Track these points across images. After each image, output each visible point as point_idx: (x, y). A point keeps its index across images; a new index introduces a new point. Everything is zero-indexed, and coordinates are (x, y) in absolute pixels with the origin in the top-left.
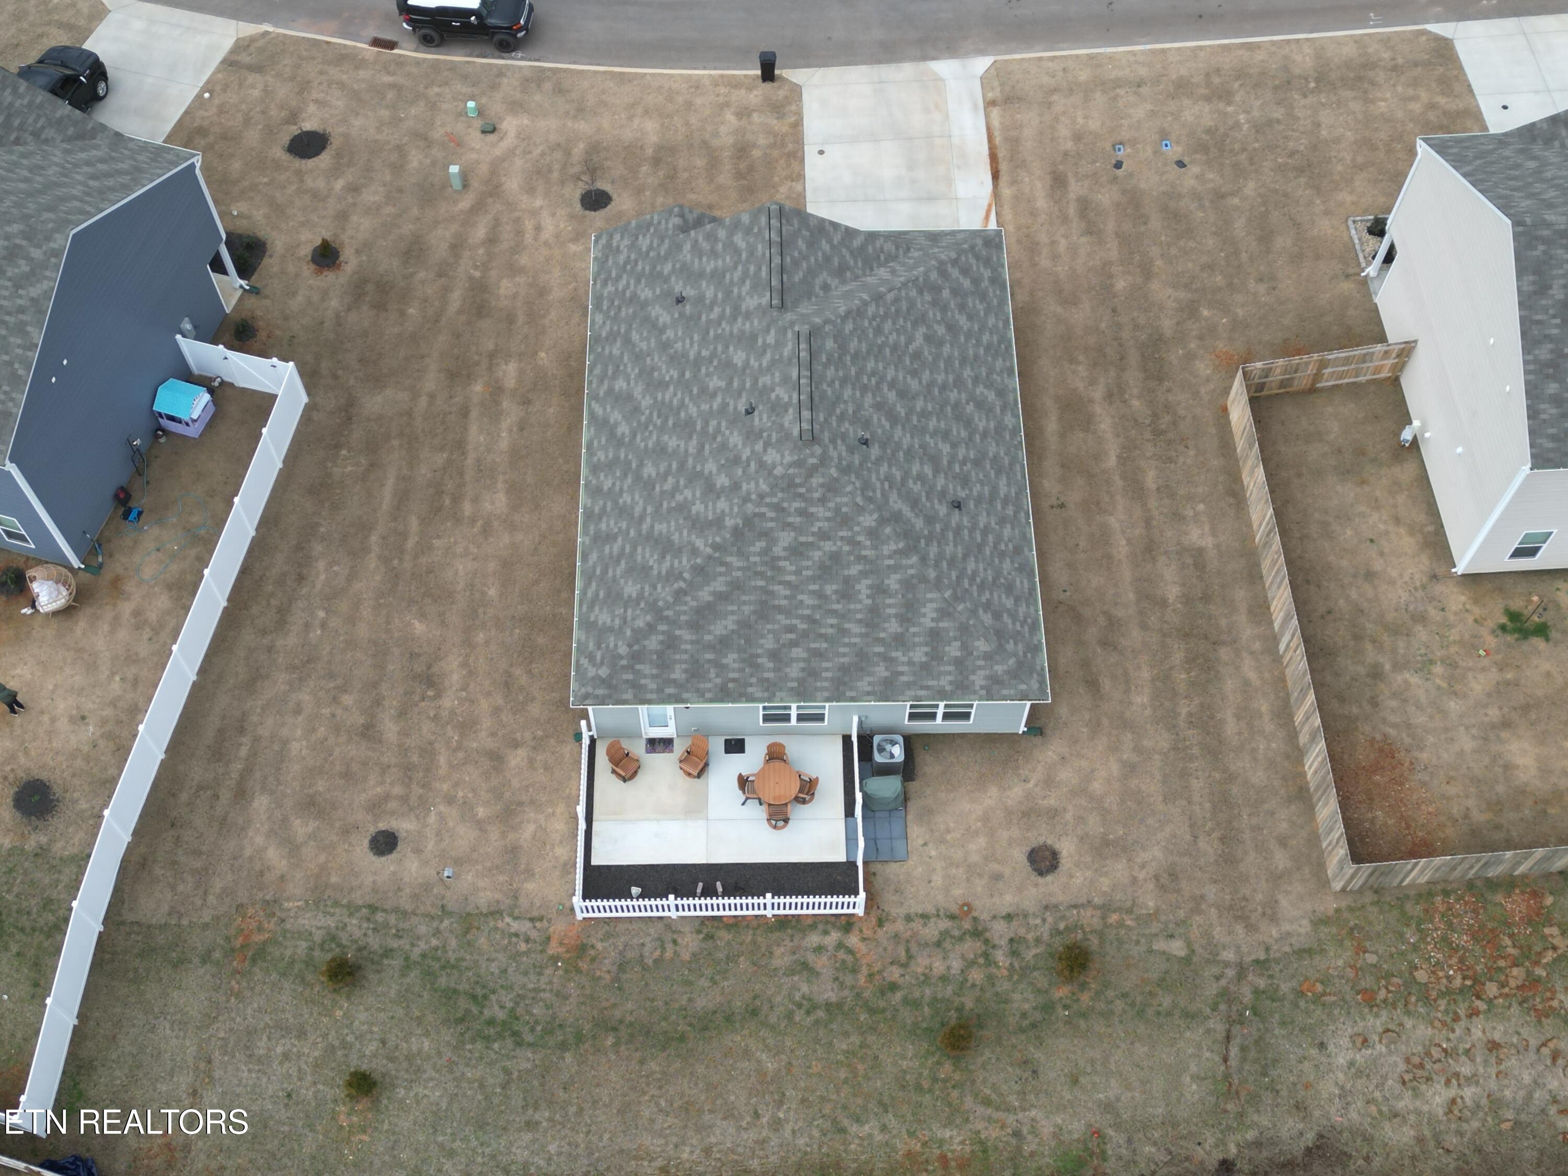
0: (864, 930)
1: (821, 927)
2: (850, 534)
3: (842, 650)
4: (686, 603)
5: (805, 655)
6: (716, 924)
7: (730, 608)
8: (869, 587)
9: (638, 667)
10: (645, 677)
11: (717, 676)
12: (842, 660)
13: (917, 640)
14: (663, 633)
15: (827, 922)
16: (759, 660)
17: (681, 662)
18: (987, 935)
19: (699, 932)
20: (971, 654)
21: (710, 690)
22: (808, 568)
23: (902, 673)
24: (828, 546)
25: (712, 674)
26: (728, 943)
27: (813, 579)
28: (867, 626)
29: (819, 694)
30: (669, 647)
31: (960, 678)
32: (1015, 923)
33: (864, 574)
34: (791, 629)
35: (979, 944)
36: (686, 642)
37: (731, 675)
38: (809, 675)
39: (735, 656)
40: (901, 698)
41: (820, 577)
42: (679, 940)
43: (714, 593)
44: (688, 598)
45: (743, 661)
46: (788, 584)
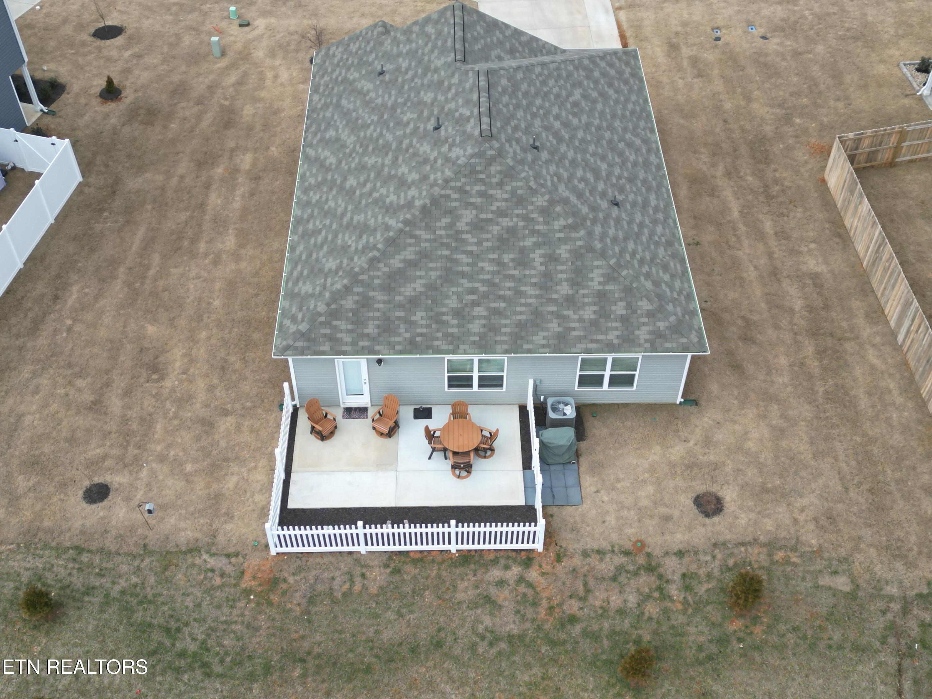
0: (544, 565)
1: (502, 562)
2: (524, 212)
3: (518, 309)
4: (379, 269)
5: (485, 313)
6: (403, 558)
7: (418, 273)
8: (542, 256)
9: (335, 323)
10: (341, 331)
11: (406, 331)
12: (519, 317)
13: (586, 300)
14: (358, 294)
15: (508, 558)
16: (445, 318)
17: (374, 319)
18: (661, 570)
19: (386, 566)
20: (635, 312)
21: (399, 343)
22: (488, 240)
23: (574, 329)
24: (506, 222)
25: (402, 330)
26: (415, 577)
27: (492, 249)
28: (541, 288)
29: (498, 347)
30: (363, 306)
31: (626, 333)
32: (686, 560)
33: (537, 245)
34: (473, 291)
35: (653, 578)
36: (379, 302)
37: (419, 330)
38: (490, 330)
39: (424, 314)
40: (573, 350)
41: (498, 248)
42: (368, 574)
43: (404, 261)
44: (381, 265)
45: (430, 318)
46: (470, 253)
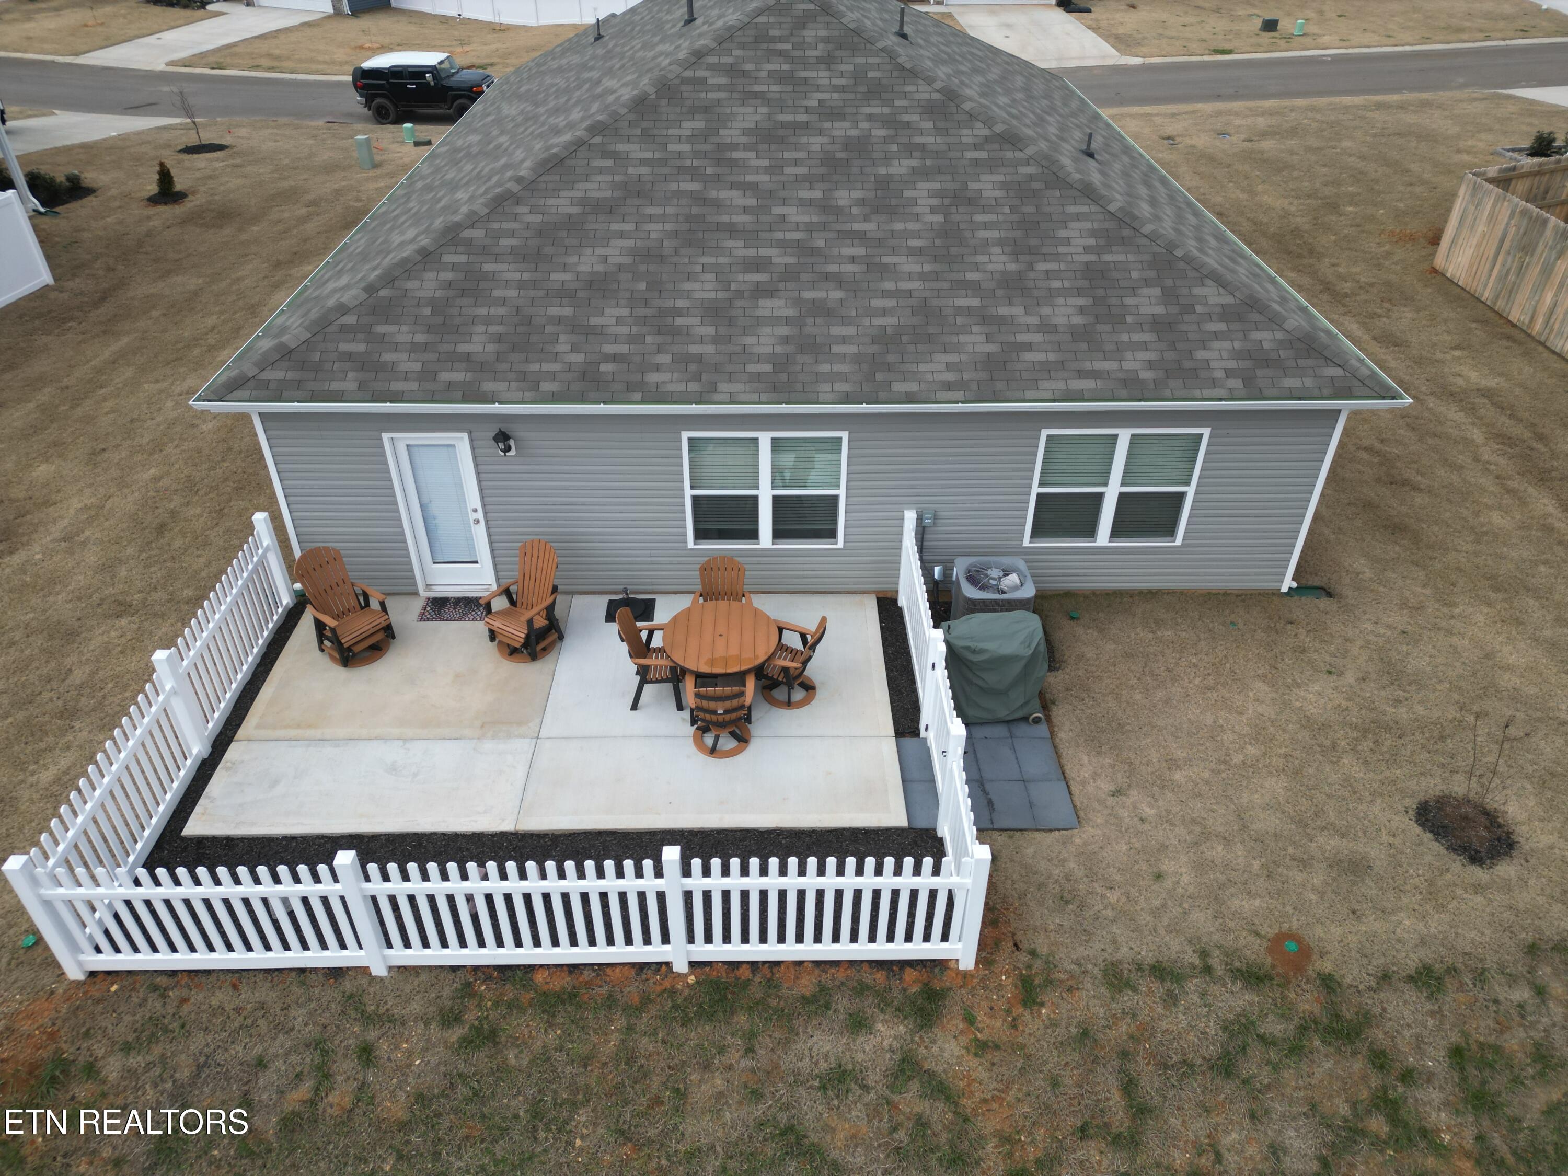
0: (981, 1016)
1: (842, 1003)
2: (886, 110)
3: (877, 303)
4: (516, 218)
5: (790, 312)
6: (510, 992)
7: (615, 227)
8: (932, 194)
9: (380, 329)
10: (396, 348)
11: (574, 349)
12: (879, 321)
13: (1056, 284)
14: (454, 267)
15: (862, 989)
16: (680, 321)
17: (488, 321)
18: (1377, 1035)
19: (449, 1019)
20: (1190, 309)
21: (553, 376)
22: (796, 162)
23: (1029, 347)
24: (841, 129)
25: (563, 347)
26: (544, 1058)
27: (809, 181)
28: (935, 259)
29: (825, 387)
30: (463, 293)
31: (1170, 355)
32: (1452, 999)
33: (925, 173)
34: (758, 265)
35: (1358, 1065)
36: (507, 285)
37: (608, 348)
38: (802, 350)
39: (625, 312)
40: (1029, 394)
41: (823, 178)
42: (384, 1047)
43: (583, 202)
44: (522, 210)
45: (643, 320)
46: (754, 188)
